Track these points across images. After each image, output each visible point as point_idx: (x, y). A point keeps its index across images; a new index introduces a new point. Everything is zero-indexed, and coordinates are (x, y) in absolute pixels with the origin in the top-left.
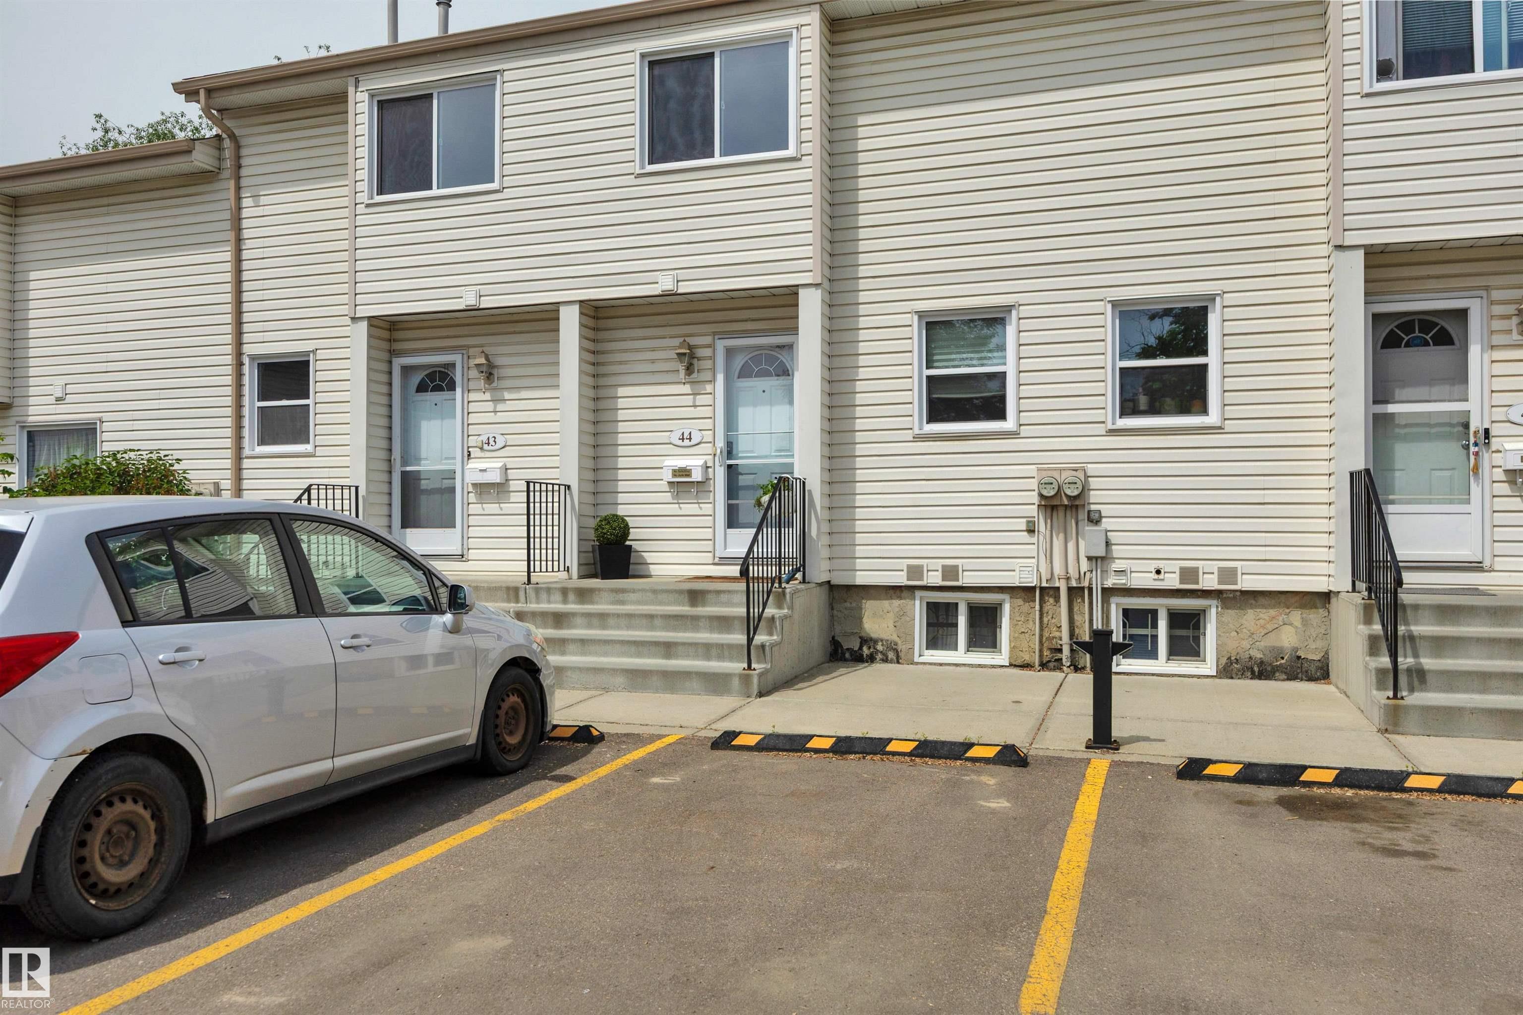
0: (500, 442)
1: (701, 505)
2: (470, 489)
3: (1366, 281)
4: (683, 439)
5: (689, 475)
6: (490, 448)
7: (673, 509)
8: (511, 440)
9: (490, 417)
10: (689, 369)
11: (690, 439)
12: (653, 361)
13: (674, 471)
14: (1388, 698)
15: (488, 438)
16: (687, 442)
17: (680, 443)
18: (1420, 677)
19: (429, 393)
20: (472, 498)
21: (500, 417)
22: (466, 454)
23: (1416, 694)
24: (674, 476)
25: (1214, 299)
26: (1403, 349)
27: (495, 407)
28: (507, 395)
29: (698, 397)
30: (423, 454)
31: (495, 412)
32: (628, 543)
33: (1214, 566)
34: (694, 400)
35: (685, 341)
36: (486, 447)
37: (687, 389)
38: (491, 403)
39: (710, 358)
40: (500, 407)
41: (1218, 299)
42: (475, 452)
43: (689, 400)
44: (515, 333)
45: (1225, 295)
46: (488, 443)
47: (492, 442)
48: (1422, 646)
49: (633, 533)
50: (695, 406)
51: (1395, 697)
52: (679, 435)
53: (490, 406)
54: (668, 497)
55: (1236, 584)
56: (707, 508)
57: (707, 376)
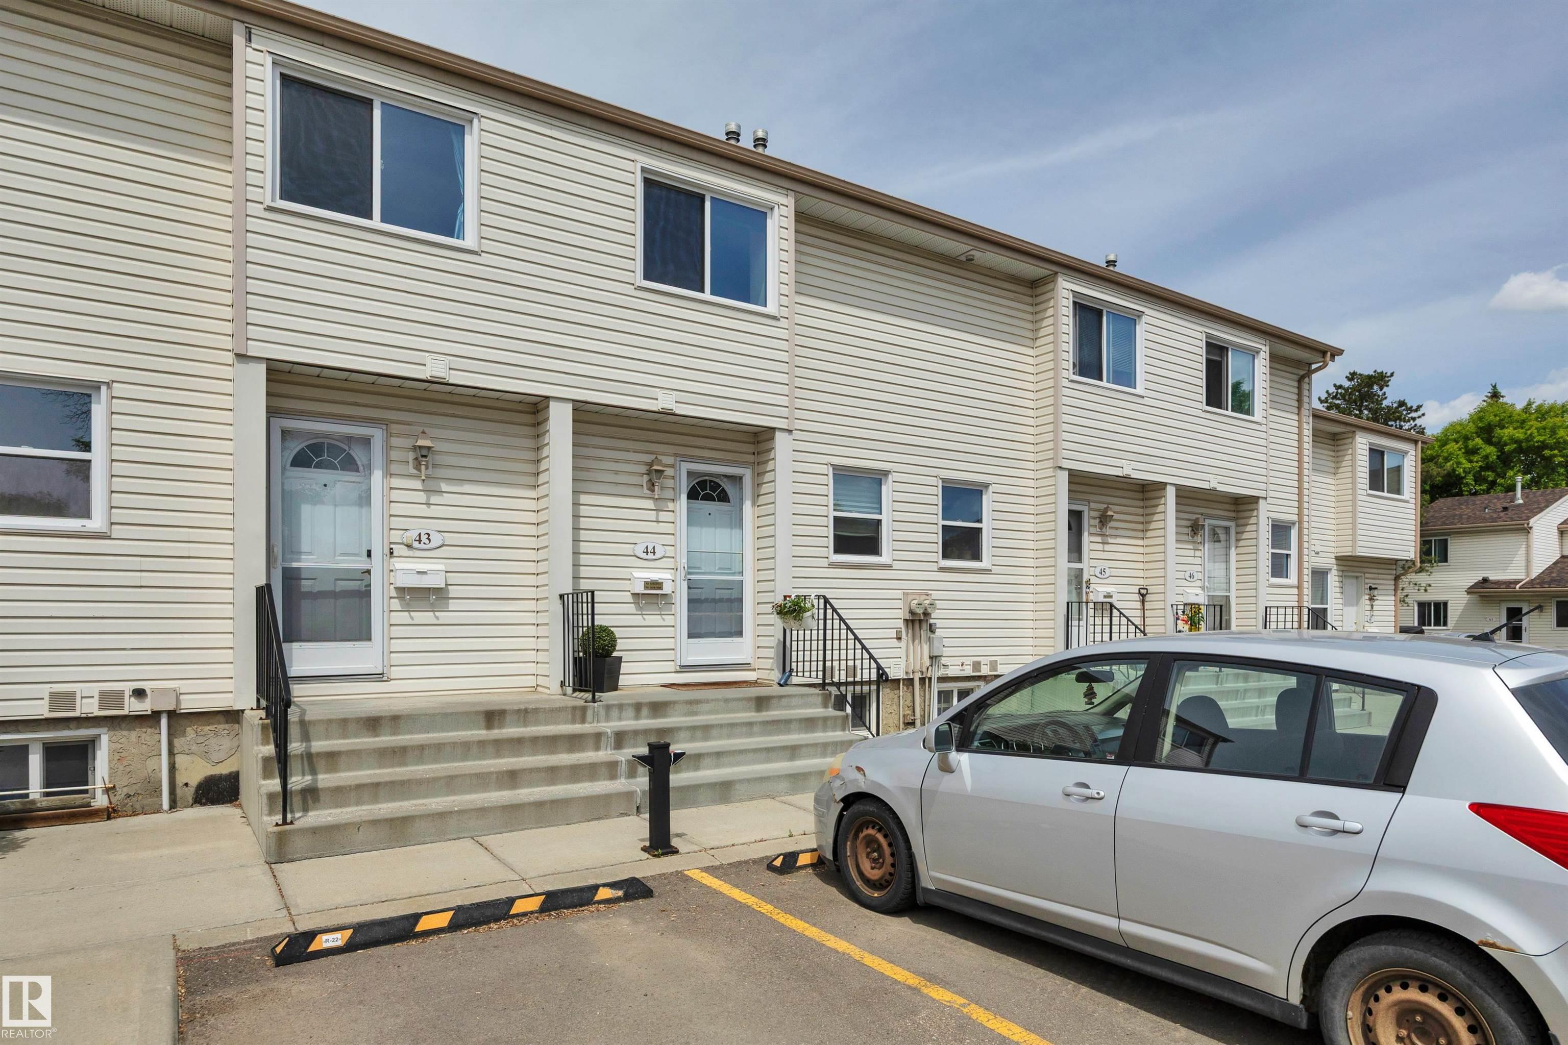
0: (436, 540)
1: (663, 616)
2: (394, 594)
4: (647, 553)
5: (661, 588)
6: (422, 546)
7: (638, 620)
8: (450, 538)
9: (423, 510)
10: (652, 485)
11: (654, 553)
12: (616, 472)
13: (646, 583)
15: (420, 535)
16: (651, 556)
17: (644, 556)
19: (312, 470)
20: (396, 604)
21: (434, 511)
22: (387, 551)
24: (646, 588)
27: (428, 498)
28: (444, 487)
29: (661, 513)
30: (305, 547)
31: (428, 504)
32: (615, 654)
34: (657, 516)
35: (656, 458)
36: (416, 544)
37: (649, 504)
38: (422, 493)
39: (673, 478)
40: (434, 499)
42: (399, 550)
43: (652, 515)
44: (454, 416)
46: (420, 541)
47: (424, 538)
49: (620, 645)
50: (658, 522)
52: (643, 548)
53: (422, 497)
54: (632, 608)
56: (669, 620)
57: (669, 494)
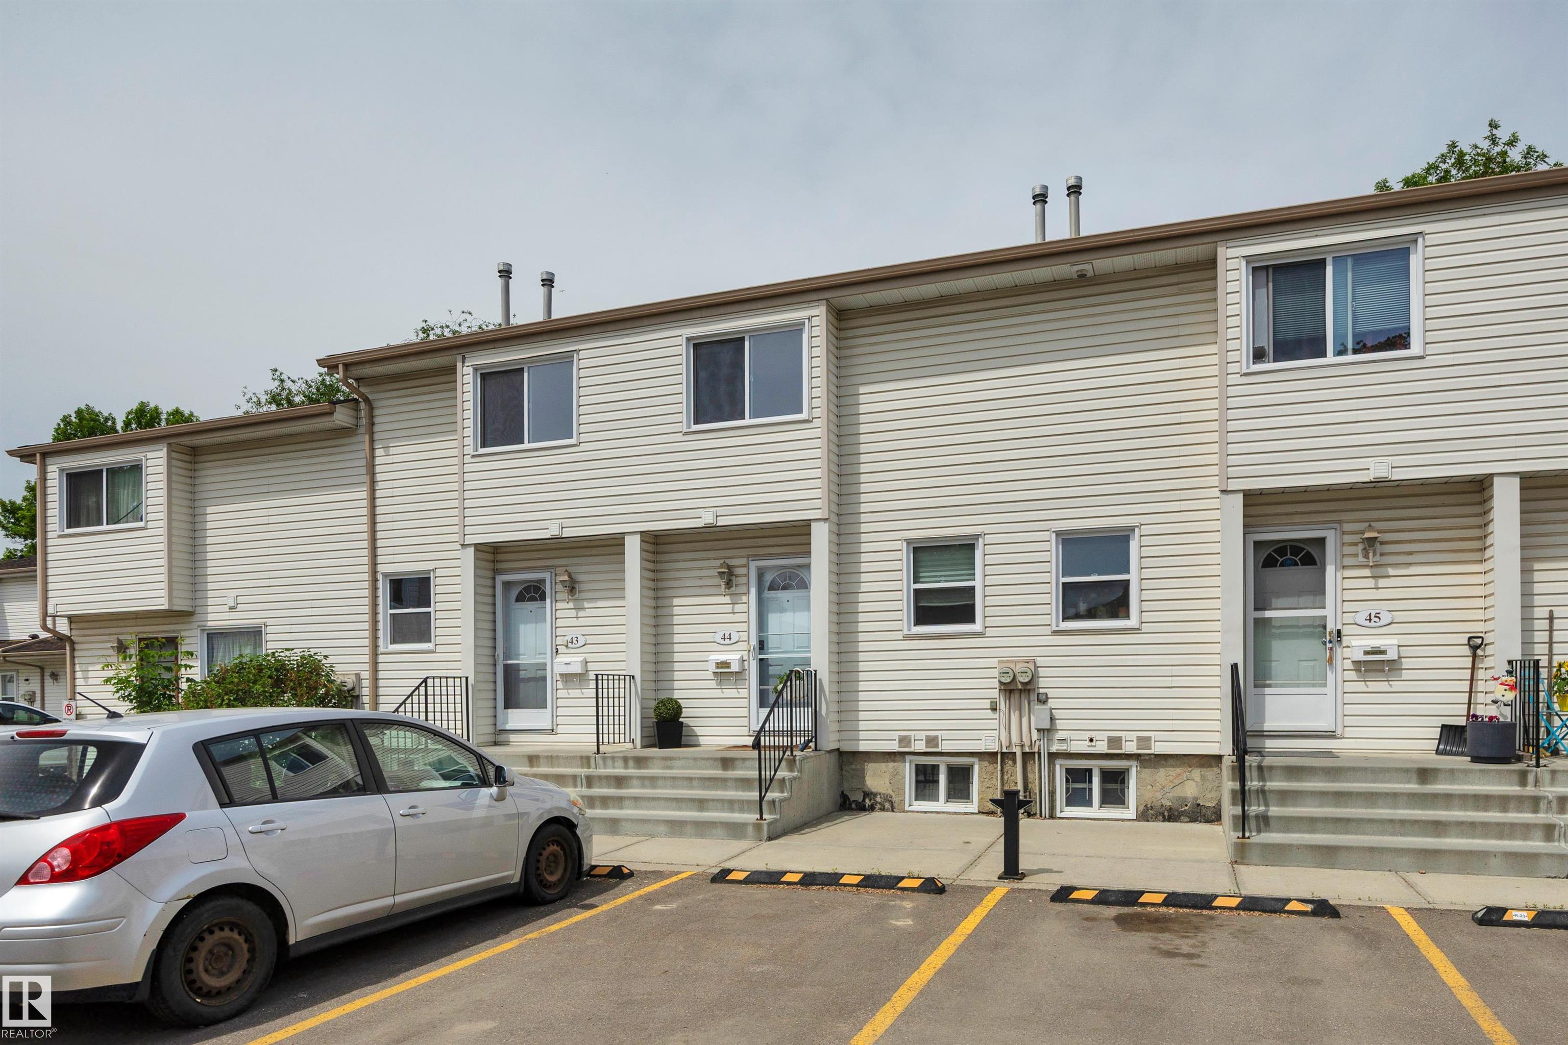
0: (582, 641)
1: (738, 690)
2: (558, 678)
3: (1245, 516)
4: (724, 639)
5: (729, 667)
6: (574, 646)
7: (717, 693)
8: (590, 639)
9: (574, 622)
10: (729, 584)
11: (730, 639)
12: (701, 578)
13: (717, 664)
14: (1238, 838)
15: (572, 638)
16: (727, 641)
17: (722, 642)
18: (1264, 822)
19: (526, 603)
20: (560, 685)
21: (582, 621)
22: (554, 650)
23: (1262, 834)
24: (717, 667)
25: (1134, 530)
26: (1278, 568)
27: (577, 614)
28: (586, 605)
29: (736, 606)
30: (522, 651)
31: (577, 617)
32: (681, 720)
33: (1133, 736)
34: (733, 608)
35: (725, 562)
36: (570, 645)
37: (727, 599)
38: (574, 610)
39: (745, 575)
40: (581, 614)
41: (1137, 530)
42: (562, 649)
43: (729, 608)
44: (592, 555)
45: (1143, 527)
46: (572, 642)
47: (574, 640)
48: (1271, 798)
49: (685, 712)
50: (734, 613)
51: (1244, 837)
52: (721, 636)
53: (573, 613)
54: (713, 684)
55: (1150, 749)
56: (743, 693)
57: (743, 589)
